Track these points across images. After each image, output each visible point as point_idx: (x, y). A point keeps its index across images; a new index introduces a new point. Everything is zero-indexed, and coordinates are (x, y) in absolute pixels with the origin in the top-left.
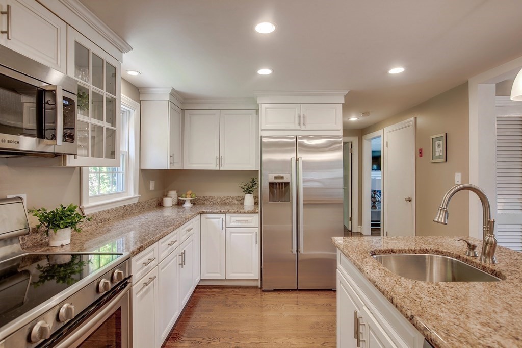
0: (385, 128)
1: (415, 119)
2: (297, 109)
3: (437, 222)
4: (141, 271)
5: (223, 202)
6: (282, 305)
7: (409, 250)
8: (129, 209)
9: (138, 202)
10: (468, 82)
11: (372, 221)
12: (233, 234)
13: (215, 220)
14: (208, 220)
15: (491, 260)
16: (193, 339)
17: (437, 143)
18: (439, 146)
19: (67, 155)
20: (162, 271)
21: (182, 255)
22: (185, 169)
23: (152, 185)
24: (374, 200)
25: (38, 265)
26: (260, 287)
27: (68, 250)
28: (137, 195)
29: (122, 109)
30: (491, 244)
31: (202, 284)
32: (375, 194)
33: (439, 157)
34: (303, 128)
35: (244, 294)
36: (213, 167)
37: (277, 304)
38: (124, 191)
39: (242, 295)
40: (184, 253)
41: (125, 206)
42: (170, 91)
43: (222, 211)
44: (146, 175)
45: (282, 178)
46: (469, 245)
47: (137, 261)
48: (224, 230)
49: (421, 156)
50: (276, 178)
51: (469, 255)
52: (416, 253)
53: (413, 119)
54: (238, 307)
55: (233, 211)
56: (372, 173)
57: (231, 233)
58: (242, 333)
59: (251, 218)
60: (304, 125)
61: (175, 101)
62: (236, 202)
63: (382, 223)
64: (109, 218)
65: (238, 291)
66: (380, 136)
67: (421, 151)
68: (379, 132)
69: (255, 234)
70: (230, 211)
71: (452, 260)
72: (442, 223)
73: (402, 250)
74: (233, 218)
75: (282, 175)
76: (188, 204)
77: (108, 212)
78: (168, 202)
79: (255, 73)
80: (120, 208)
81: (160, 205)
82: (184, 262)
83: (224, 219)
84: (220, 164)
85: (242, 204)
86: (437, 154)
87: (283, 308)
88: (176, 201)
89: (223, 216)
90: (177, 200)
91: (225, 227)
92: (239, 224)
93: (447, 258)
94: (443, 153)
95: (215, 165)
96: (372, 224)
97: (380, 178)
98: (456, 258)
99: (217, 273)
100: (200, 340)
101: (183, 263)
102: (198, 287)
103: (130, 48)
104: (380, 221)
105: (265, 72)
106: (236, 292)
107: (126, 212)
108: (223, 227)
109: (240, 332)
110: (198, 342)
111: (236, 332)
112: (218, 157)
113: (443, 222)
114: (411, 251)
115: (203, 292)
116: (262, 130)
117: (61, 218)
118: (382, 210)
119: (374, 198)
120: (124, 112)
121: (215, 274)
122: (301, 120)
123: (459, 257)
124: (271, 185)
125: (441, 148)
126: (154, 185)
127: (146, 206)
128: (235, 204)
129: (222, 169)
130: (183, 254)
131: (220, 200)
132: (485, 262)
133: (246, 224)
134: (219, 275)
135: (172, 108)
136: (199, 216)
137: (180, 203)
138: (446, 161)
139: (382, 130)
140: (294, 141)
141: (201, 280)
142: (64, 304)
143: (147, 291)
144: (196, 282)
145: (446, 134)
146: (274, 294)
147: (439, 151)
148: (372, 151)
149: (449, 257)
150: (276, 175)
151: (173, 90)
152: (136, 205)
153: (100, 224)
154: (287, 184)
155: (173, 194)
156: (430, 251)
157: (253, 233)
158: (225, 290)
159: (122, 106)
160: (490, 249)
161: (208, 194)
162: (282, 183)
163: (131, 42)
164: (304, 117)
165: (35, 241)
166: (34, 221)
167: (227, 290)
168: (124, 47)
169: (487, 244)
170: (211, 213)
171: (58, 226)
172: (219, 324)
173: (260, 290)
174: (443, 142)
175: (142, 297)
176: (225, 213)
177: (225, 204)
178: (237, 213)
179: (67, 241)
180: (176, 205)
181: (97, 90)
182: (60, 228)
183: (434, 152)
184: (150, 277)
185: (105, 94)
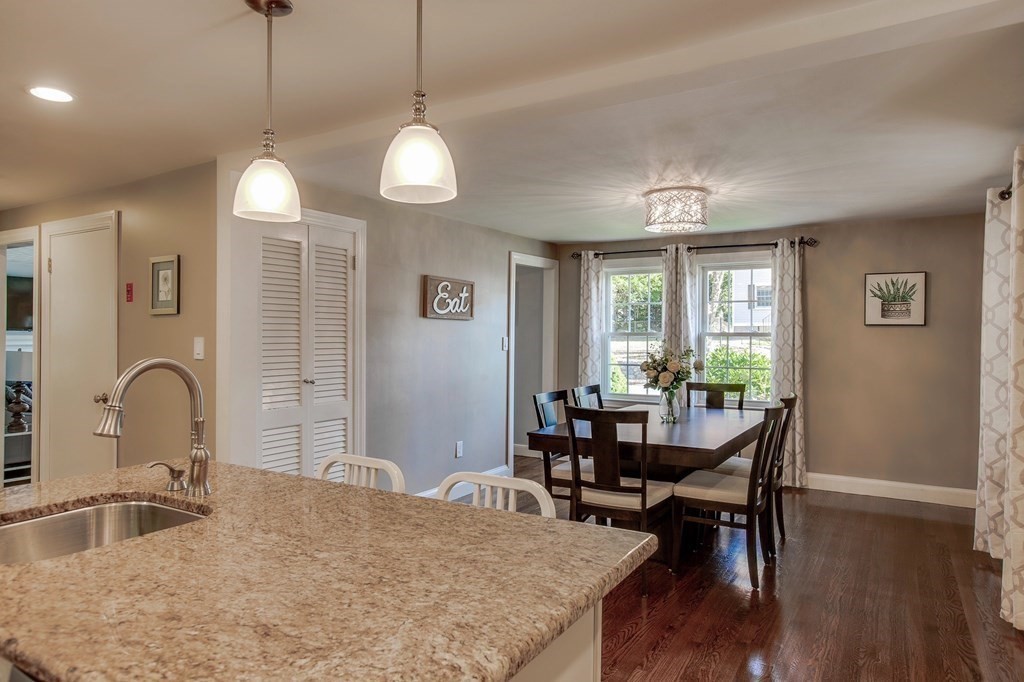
0: (43, 225)
1: (119, 214)
3: (101, 435)
7: (49, 507)
10: (215, 161)
11: (6, 466)
15: (202, 489)
17: (161, 273)
18: (166, 279)
24: (16, 408)
30: (200, 462)
32: (18, 392)
33: (166, 304)
46: (172, 470)
49: (130, 299)
51: (172, 490)
52: (66, 510)
53: (112, 213)
56: (8, 337)
63: (33, 467)
66: (30, 244)
67: (130, 290)
68: (27, 233)
71: (140, 506)
72: (110, 436)
73: (30, 510)
86: (162, 297)
93: (130, 506)
94: (173, 294)
96: (6, 473)
97: (31, 350)
98: (150, 501)
104: (29, 463)
113: (112, 433)
114: (54, 508)
118: (34, 433)
119: (18, 403)
123: (153, 498)
125: (170, 285)
132: (194, 495)
138: (179, 312)
139: (37, 227)
145: (179, 256)
147: (166, 291)
148: (9, 278)
149: (133, 503)
156: (101, 499)
160: (200, 470)
169: (194, 463)
174: (173, 273)
183: (155, 292)
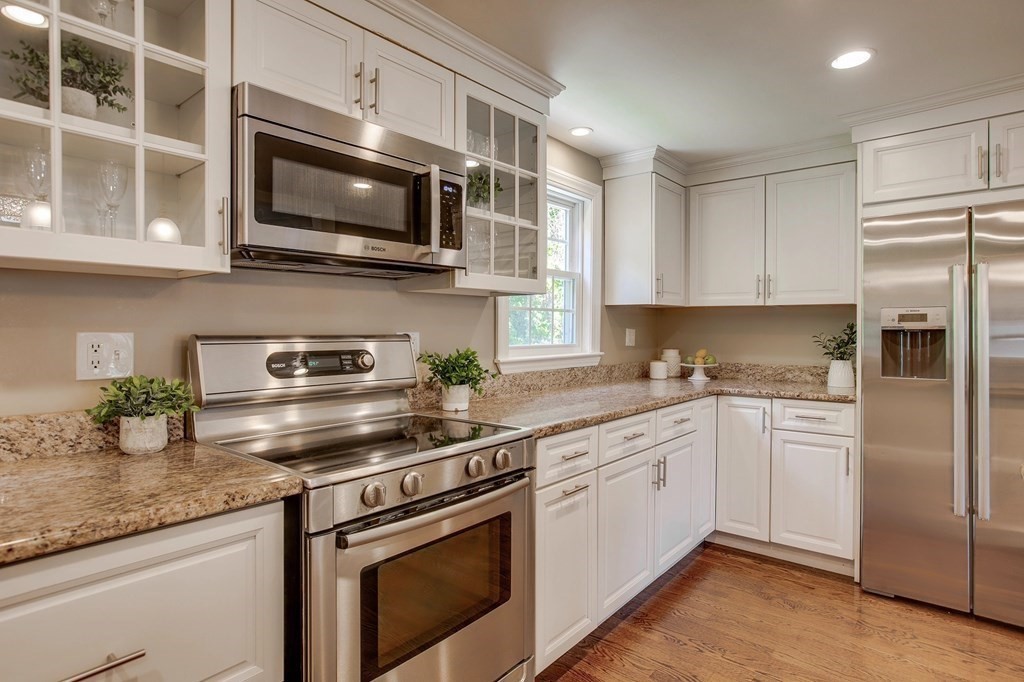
2: (973, 136)
4: (560, 469)
5: (778, 378)
6: (909, 636)
8: (581, 375)
9: (600, 365)
12: (789, 445)
13: (749, 410)
14: (733, 409)
16: (671, 633)
19: (457, 270)
20: (609, 483)
21: (658, 466)
22: (692, 305)
23: (630, 337)
25: (431, 436)
26: (857, 579)
27: (465, 416)
28: (598, 352)
29: (548, 193)
31: (718, 541)
34: (995, 182)
35: (811, 585)
36: (750, 299)
37: (894, 631)
38: (575, 342)
39: (805, 586)
40: (664, 463)
41: (573, 369)
42: (652, 152)
43: (764, 392)
44: (617, 316)
45: (923, 318)
47: (549, 448)
48: (767, 433)
50: (902, 318)
54: (788, 607)
55: (789, 394)
57: (785, 442)
58: (780, 658)
59: (835, 414)
60: (999, 173)
61: (665, 171)
62: (810, 378)
64: (543, 385)
65: (798, 574)
69: (844, 451)
70: (782, 393)
74: (788, 410)
75: (922, 311)
76: (699, 378)
77: (542, 375)
78: (659, 369)
79: (824, 67)
80: (564, 370)
81: (645, 375)
82: (664, 480)
83: (768, 410)
84: (767, 294)
85: (824, 383)
87: (911, 644)
88: (675, 370)
89: (765, 403)
90: (679, 369)
91: (770, 427)
92: (804, 425)
95: (754, 296)
99: (752, 525)
100: (684, 639)
101: (660, 481)
102: (705, 545)
103: (560, 87)
105: (852, 59)
106: (793, 576)
107: (574, 378)
108: (764, 427)
109: (776, 656)
110: (679, 641)
111: (765, 652)
112: (762, 278)
115: (717, 558)
116: (865, 205)
117: (454, 369)
120: (575, 204)
121: (747, 526)
122: (989, 164)
124: (890, 336)
126: (633, 337)
127: (616, 374)
128: (807, 382)
129: (770, 303)
130: (661, 464)
131: (770, 372)
133: (822, 426)
134: (756, 530)
135: (659, 186)
136: (713, 399)
137: (685, 374)
140: (963, 220)
141: (716, 533)
142: (411, 471)
143: (572, 508)
144: (703, 532)
146: (893, 606)
150: (903, 311)
151: (660, 149)
152: (594, 369)
153: (526, 393)
154: (938, 335)
155: (672, 355)
157: (839, 448)
158: (766, 566)
159: (549, 187)
161: (746, 360)
162: (924, 332)
163: (560, 76)
164: (999, 154)
165: (429, 401)
166: (424, 372)
167: (772, 567)
168: (548, 88)
170: (740, 395)
171: (449, 379)
172: (732, 625)
173: (857, 588)
175: (559, 514)
176: (771, 397)
177: (783, 381)
178: (798, 398)
179: (464, 405)
180: (676, 377)
181: (504, 166)
182: (453, 384)
184: (578, 484)
185: (519, 172)
